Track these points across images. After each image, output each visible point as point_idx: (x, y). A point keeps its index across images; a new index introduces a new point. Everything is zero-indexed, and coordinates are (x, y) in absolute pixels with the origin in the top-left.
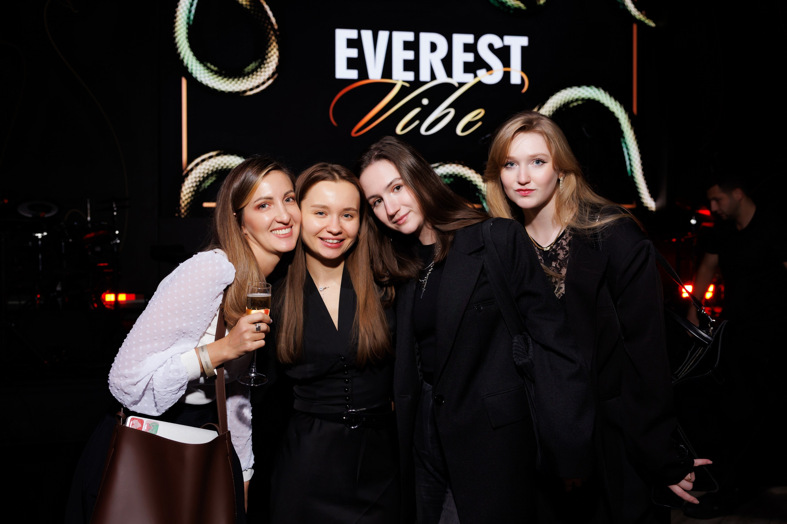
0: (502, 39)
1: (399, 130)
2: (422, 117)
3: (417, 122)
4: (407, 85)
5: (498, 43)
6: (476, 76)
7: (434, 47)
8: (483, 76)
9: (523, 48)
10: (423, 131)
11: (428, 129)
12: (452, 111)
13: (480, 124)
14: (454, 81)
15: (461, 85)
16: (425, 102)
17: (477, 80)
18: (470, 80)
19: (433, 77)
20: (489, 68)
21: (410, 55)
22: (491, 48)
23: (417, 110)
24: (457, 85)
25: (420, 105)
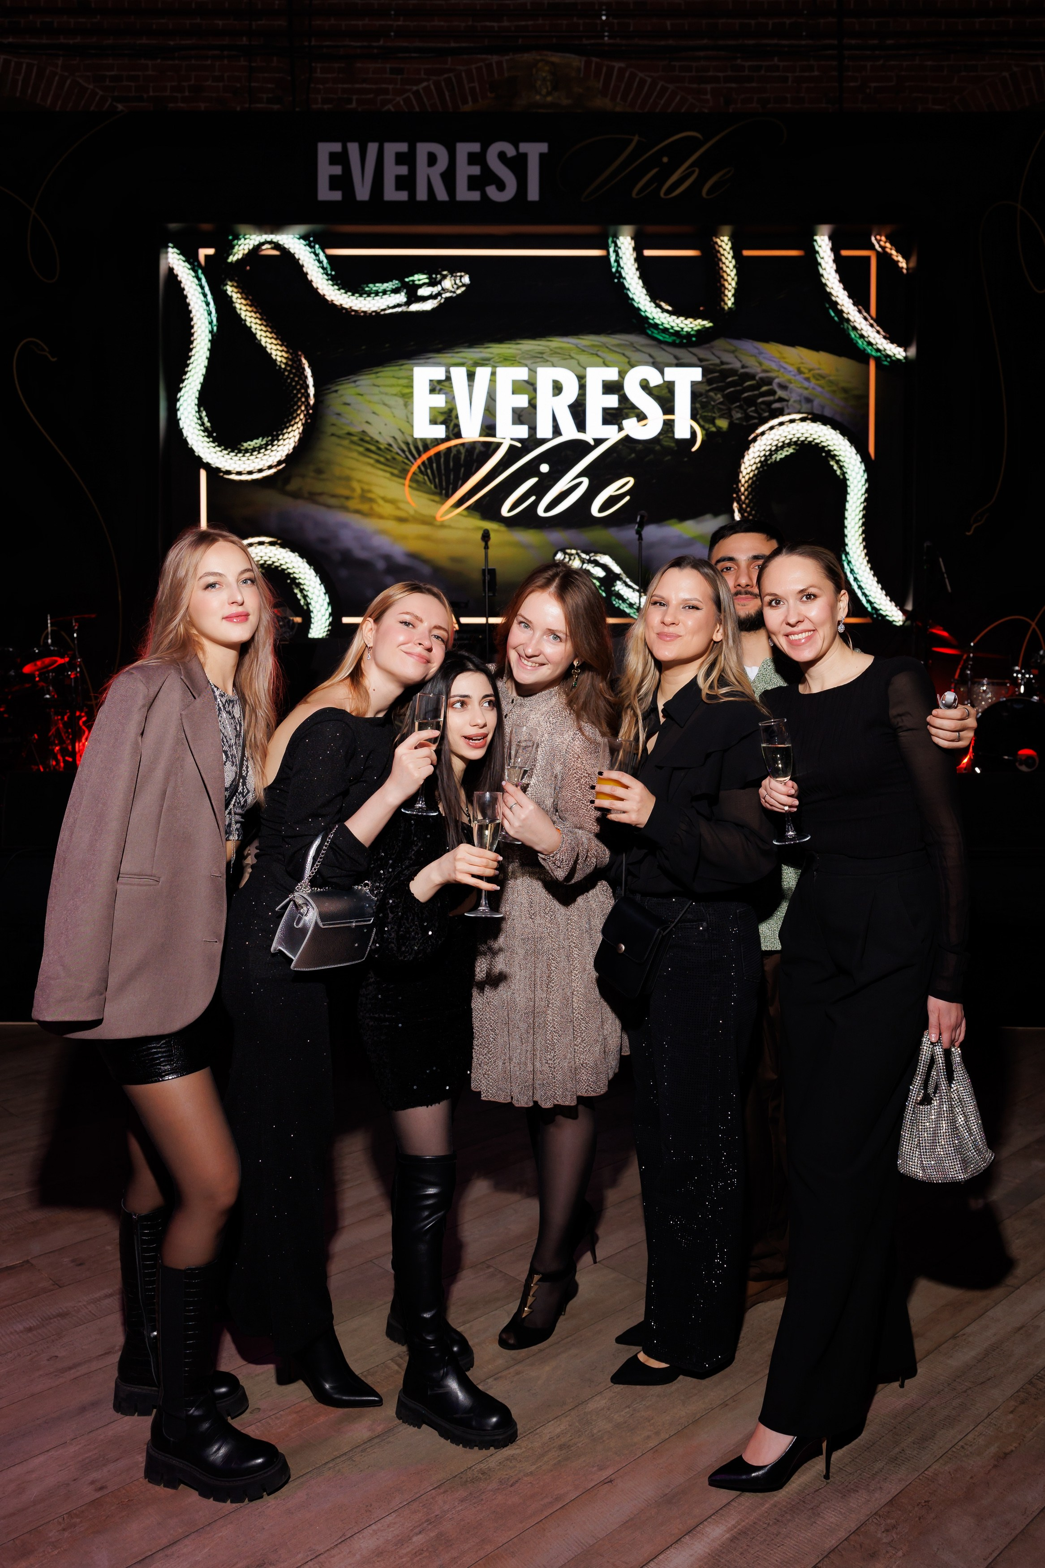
0: (662, 373)
1: (505, 511)
2: (539, 491)
3: (533, 498)
4: (519, 445)
5: (655, 378)
6: (621, 429)
7: (557, 388)
8: (633, 429)
9: (694, 384)
10: (540, 511)
11: (550, 507)
12: (585, 481)
13: (627, 498)
14: (588, 437)
15: (599, 442)
16: (545, 468)
17: (622, 434)
18: (612, 435)
19: (557, 432)
20: (641, 417)
21: (522, 401)
22: (645, 386)
23: (532, 481)
24: (592, 443)
25: (537, 473)
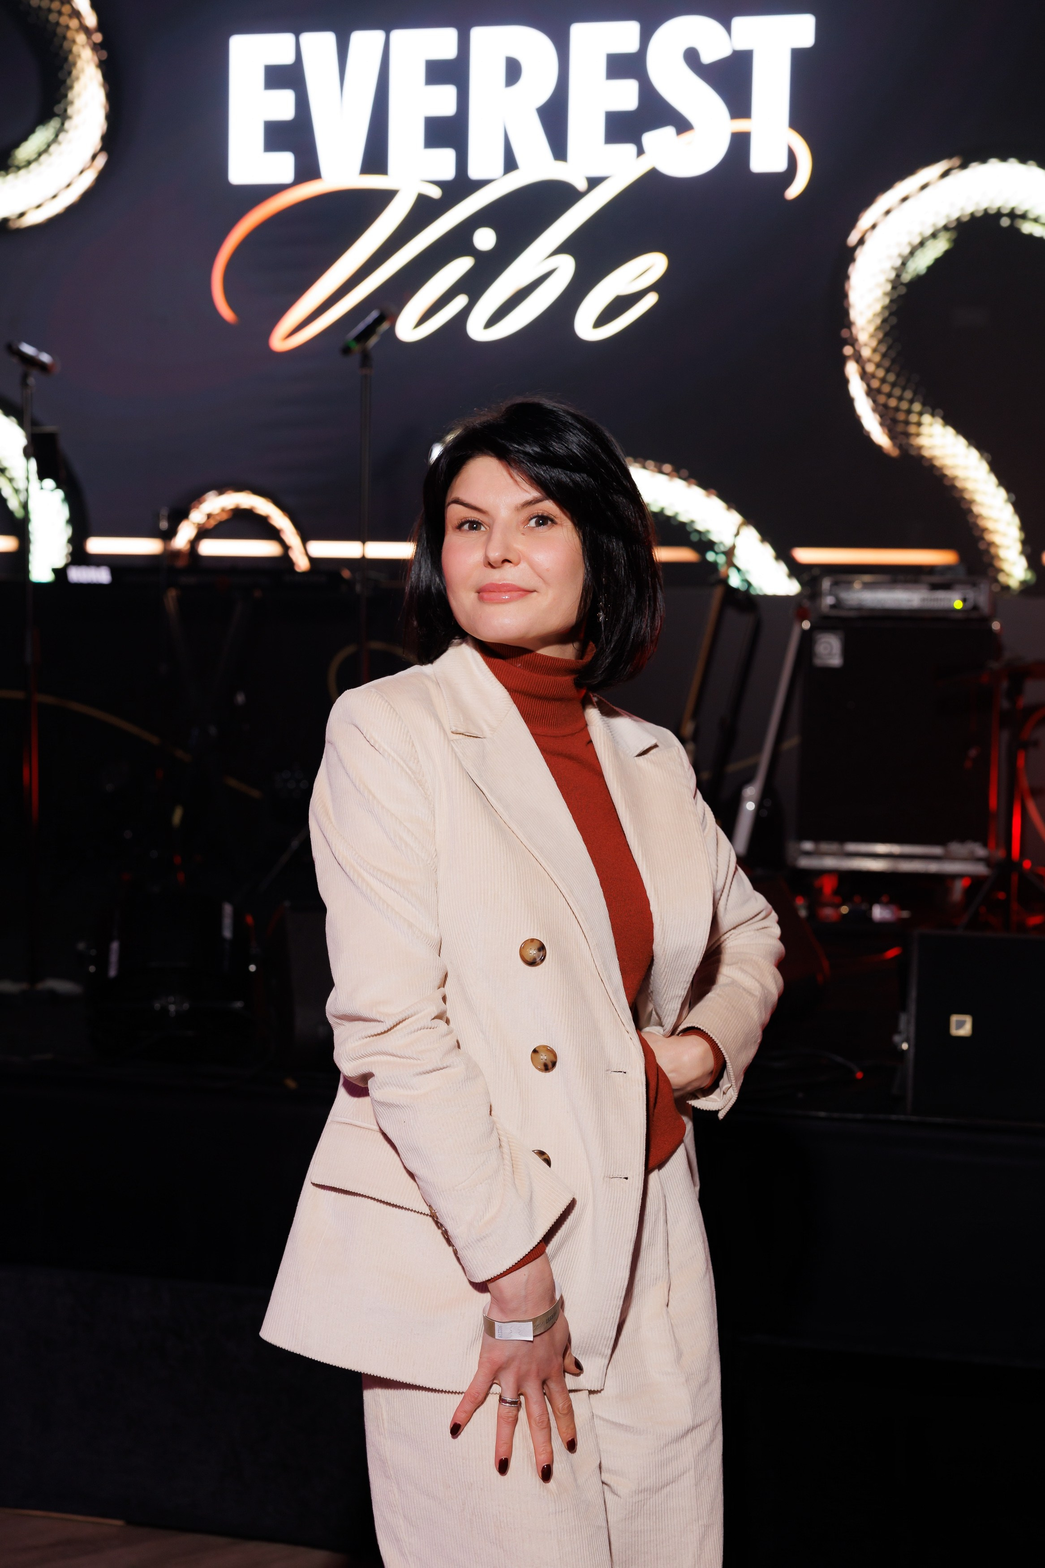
0: (729, 30)
1: (405, 328)
2: (474, 286)
3: (461, 301)
4: (435, 193)
5: (715, 44)
6: (641, 152)
7: (513, 71)
8: (665, 152)
10: (475, 329)
12: (568, 265)
13: (651, 299)
14: (574, 173)
15: (594, 182)
16: (486, 239)
17: (644, 165)
18: (623, 166)
19: (510, 164)
20: (683, 125)
21: (443, 101)
22: (692, 57)
23: (462, 265)
24: (581, 185)
25: (470, 250)
